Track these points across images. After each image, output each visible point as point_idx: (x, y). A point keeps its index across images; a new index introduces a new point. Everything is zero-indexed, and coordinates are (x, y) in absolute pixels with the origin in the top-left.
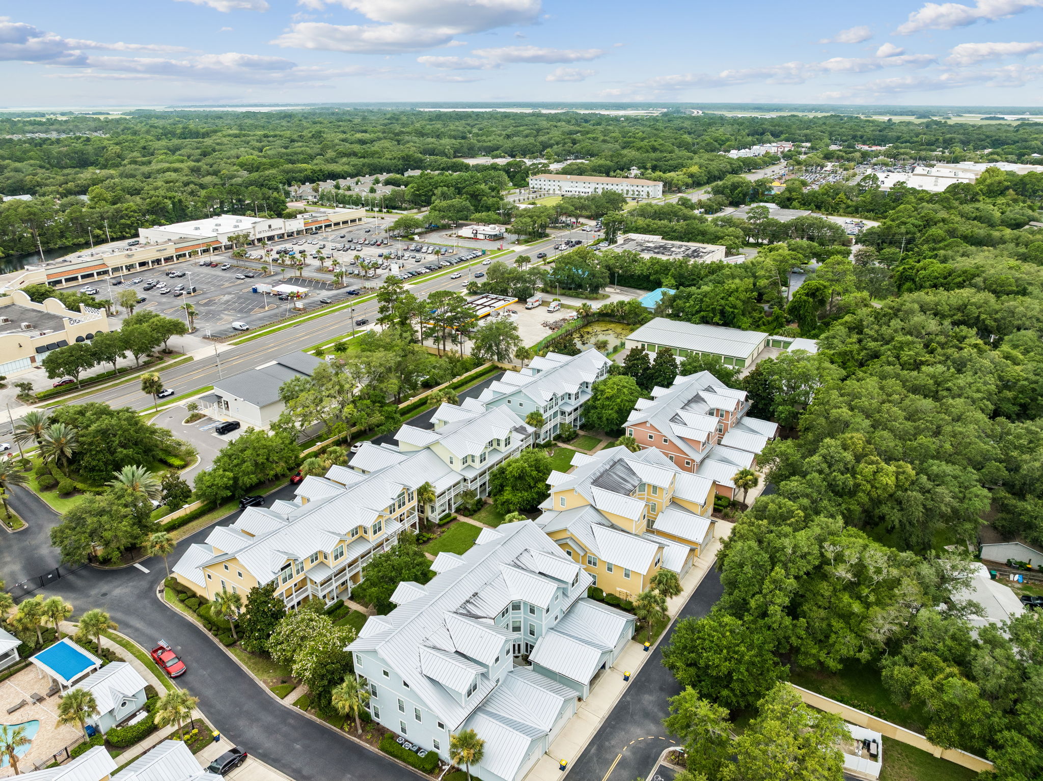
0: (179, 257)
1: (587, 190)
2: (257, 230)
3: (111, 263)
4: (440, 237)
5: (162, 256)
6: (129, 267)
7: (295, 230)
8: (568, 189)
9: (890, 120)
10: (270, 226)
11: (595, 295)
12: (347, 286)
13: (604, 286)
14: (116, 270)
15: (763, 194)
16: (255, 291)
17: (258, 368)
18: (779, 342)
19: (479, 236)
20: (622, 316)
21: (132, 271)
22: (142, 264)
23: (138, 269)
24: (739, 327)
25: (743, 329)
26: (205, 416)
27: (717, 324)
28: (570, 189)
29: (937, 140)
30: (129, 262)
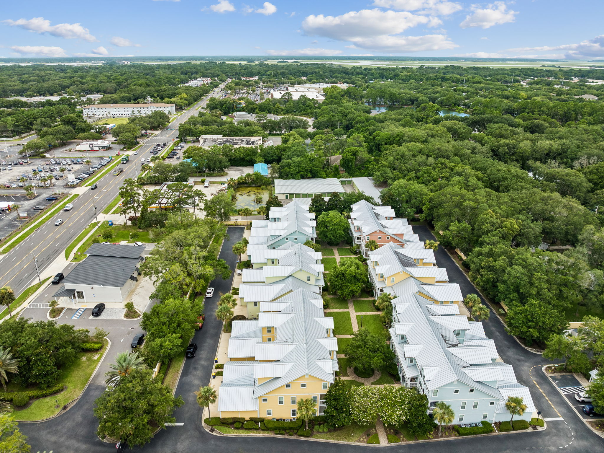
1: (127, 113)
4: (62, 152)
8: (113, 113)
9: (240, 64)
11: (222, 173)
12: (40, 195)
13: (225, 167)
15: (236, 107)
18: (345, 181)
19: (95, 149)
20: (251, 182)
24: (321, 177)
25: (324, 178)
26: (62, 309)
27: (309, 178)
28: (115, 113)
29: (278, 73)
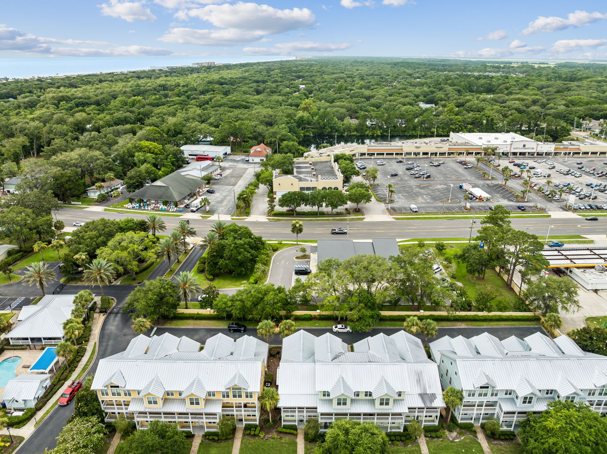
0: (449, 154)
2: (513, 146)
3: (406, 150)
5: (439, 151)
6: (415, 154)
7: (545, 151)
10: (524, 146)
12: (527, 202)
14: (407, 154)
16: (461, 187)
17: (354, 241)
21: (418, 156)
22: (424, 154)
23: (412, 156)
26: (309, 258)
30: (417, 151)
